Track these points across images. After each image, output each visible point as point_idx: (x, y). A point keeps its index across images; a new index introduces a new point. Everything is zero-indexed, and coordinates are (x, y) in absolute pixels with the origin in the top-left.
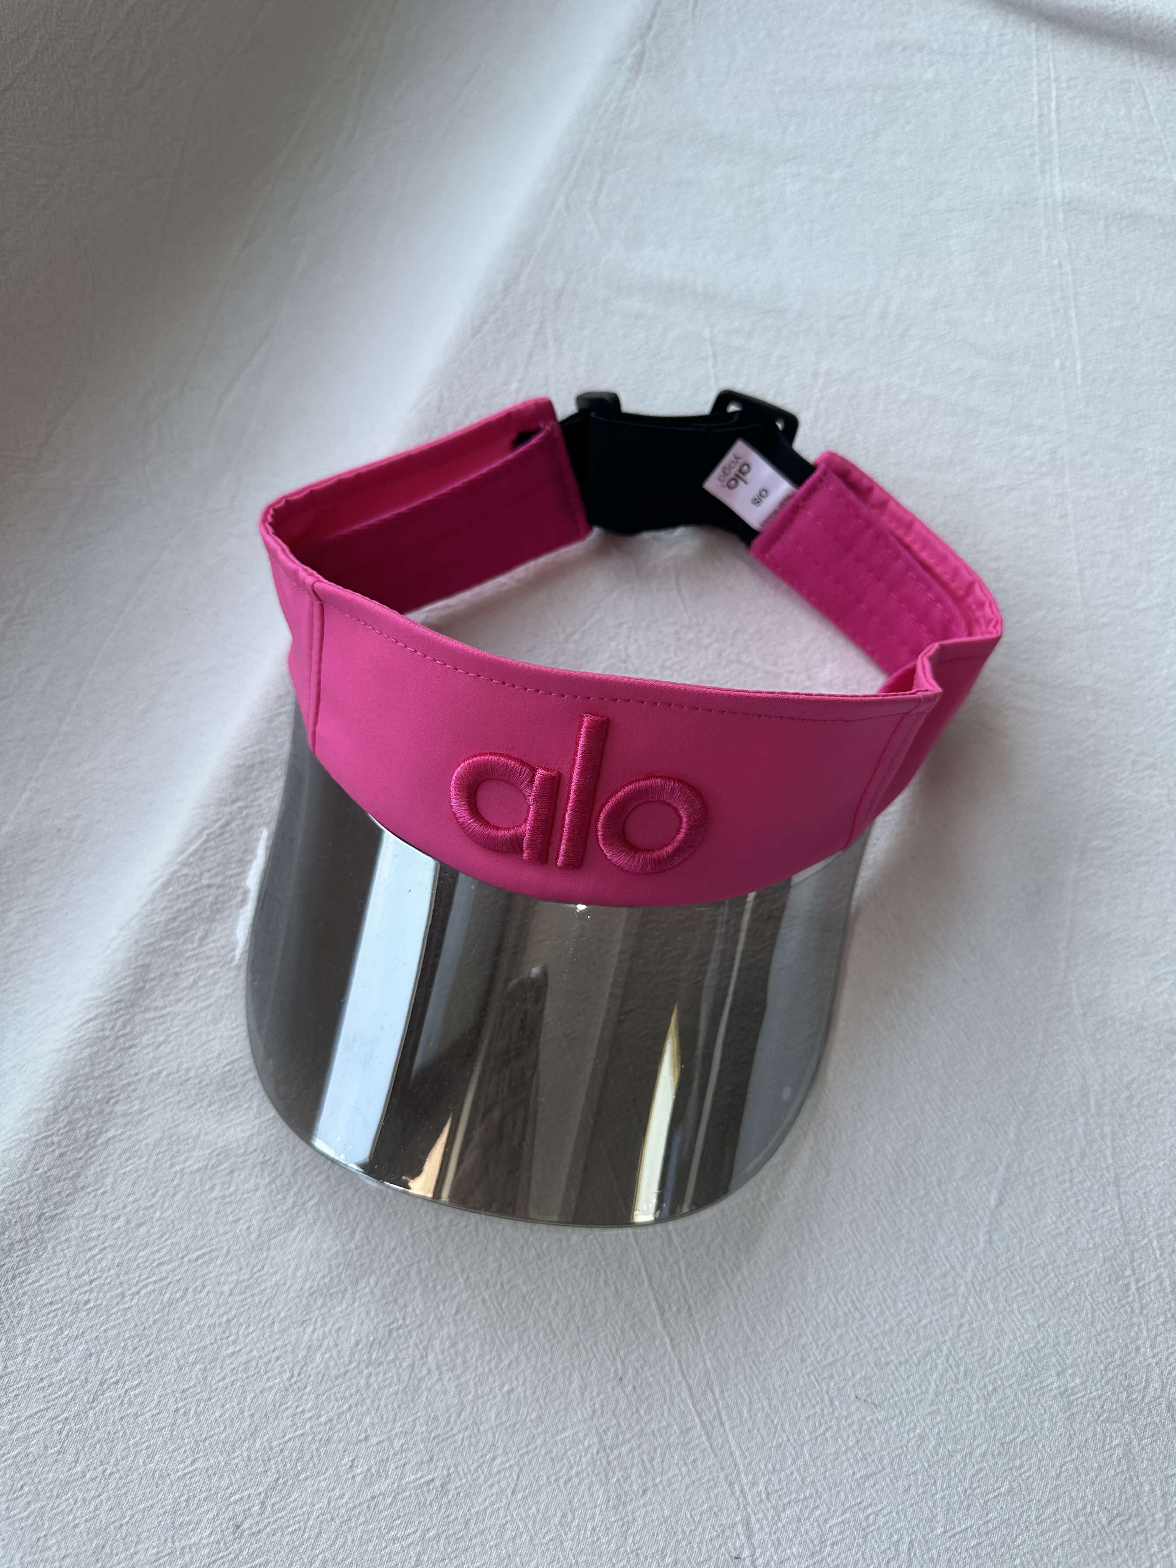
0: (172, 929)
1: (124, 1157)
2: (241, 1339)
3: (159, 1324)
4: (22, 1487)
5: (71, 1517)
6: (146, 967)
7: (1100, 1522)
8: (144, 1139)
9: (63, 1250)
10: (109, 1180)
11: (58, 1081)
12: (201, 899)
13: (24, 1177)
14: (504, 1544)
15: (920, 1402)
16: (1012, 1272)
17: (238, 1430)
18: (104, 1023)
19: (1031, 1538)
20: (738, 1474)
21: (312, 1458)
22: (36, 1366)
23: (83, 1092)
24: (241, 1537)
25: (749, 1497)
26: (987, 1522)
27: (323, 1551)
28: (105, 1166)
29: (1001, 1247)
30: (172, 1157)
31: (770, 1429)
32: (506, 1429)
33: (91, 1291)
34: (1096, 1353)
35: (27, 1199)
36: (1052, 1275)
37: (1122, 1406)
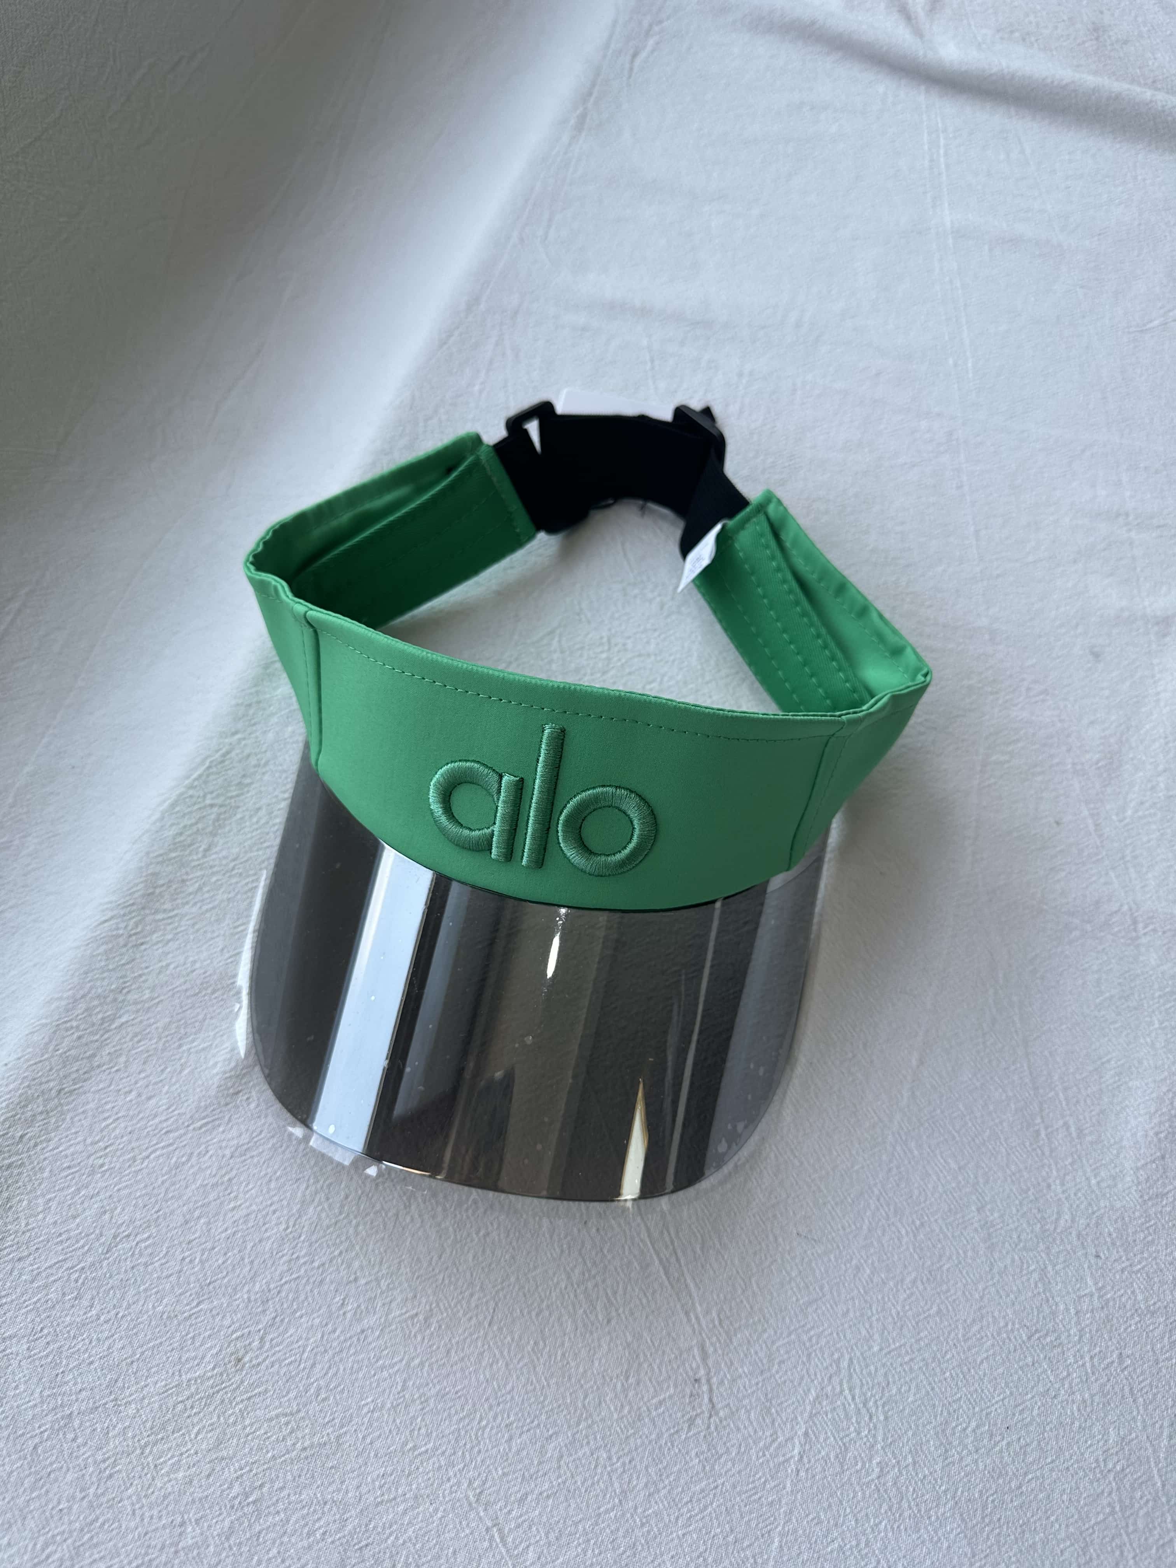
0: (180, 842)
1: (136, 1039)
2: (241, 1195)
3: (167, 1185)
4: (42, 1330)
5: (86, 1355)
6: (155, 874)
7: (1021, 1337)
8: (154, 1023)
9: (80, 1120)
10: (123, 1059)
11: (77, 974)
12: (204, 817)
13: (46, 1056)
14: (482, 1369)
15: (855, 1237)
16: (933, 1123)
17: (238, 1276)
18: (117, 924)
19: (958, 1353)
20: (693, 1304)
21: (306, 1298)
22: (55, 1223)
23: (98, 983)
24: (242, 1370)
25: (704, 1323)
26: (919, 1340)
27: (317, 1380)
28: (118, 1048)
29: (923, 1101)
30: (180, 1039)
31: (720, 1263)
32: (482, 1268)
33: (106, 1155)
34: (1011, 1190)
35: (48, 1076)
36: (970, 1124)
37: (1036, 1237)
